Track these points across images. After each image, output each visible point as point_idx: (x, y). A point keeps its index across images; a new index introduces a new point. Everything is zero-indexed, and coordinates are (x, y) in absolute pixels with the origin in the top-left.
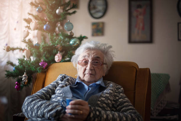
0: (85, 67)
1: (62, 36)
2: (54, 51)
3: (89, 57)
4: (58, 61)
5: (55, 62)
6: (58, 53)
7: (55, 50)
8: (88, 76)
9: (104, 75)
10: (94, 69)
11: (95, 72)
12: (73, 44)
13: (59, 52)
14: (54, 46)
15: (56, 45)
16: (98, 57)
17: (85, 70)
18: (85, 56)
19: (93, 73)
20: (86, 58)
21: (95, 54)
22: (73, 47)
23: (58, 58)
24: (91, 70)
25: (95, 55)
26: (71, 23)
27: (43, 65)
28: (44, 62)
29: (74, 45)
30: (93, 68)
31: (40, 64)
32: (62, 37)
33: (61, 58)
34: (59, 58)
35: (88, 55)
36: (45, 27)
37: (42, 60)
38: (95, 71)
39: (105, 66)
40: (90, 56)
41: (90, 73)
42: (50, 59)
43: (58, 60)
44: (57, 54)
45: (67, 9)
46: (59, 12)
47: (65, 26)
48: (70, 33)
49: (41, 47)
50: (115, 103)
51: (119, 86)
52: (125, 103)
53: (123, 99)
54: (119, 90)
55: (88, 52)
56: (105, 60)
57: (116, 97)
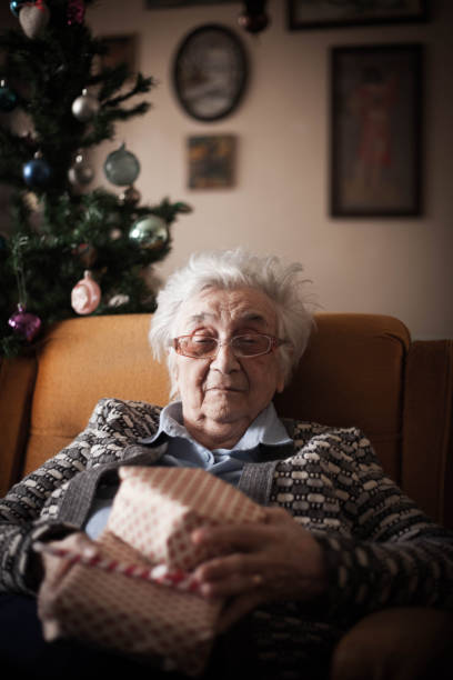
1: (100, 207)
2: (63, 268)
3: (217, 318)
4: (86, 311)
5: (74, 315)
6: (82, 277)
7: (71, 265)
8: (220, 395)
9: (281, 389)
10: (242, 369)
11: (249, 381)
12: (145, 241)
13: (86, 273)
14: (66, 249)
15: (74, 246)
16: (257, 318)
17: (205, 373)
18: (200, 318)
19: (239, 385)
20: (208, 322)
21: (240, 306)
22: (143, 252)
23: (86, 299)
24: (229, 371)
25: (243, 311)
26: (131, 155)
27: (23, 325)
28: (28, 316)
29: (147, 245)
30: (237, 366)
31: (13, 324)
32: (99, 210)
33: (95, 298)
34: (89, 295)
35: (216, 313)
36: (27, 171)
37: (19, 305)
38: (245, 373)
39: (283, 350)
40: (223, 313)
41: (228, 385)
42: (50, 298)
44: (81, 282)
45: (115, 95)
46: (85, 108)
47: (109, 167)
48: (127, 193)
49: (14, 252)
50: (351, 496)
51: (353, 429)
52: (387, 496)
53: (376, 480)
54: (355, 445)
55: (214, 298)
56: (281, 328)
57: (351, 473)
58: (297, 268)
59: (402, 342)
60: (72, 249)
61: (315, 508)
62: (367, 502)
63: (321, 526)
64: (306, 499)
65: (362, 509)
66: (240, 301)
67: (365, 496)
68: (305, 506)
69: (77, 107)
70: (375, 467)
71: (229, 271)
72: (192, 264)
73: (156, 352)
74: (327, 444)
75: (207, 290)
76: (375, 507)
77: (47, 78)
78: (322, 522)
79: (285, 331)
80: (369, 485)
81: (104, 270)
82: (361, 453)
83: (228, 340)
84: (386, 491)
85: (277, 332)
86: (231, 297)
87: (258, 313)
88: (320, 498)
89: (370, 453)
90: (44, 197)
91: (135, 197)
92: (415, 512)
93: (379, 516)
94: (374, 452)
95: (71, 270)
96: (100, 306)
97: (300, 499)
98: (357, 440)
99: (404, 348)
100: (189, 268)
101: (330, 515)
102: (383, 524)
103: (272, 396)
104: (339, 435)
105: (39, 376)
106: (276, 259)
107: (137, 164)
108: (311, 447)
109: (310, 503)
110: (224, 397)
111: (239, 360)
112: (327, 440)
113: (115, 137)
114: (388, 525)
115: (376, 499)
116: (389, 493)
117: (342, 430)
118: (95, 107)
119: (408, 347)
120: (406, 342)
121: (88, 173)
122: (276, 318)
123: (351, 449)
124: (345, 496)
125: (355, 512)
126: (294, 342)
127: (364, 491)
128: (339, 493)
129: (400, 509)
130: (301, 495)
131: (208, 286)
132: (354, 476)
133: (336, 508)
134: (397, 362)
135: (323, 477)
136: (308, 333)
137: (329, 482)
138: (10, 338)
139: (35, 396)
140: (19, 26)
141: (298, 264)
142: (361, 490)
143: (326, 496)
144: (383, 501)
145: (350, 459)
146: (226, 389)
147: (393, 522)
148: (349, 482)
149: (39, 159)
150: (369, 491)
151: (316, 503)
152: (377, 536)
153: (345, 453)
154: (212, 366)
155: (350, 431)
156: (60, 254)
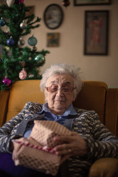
0: (54, 94)
1: (27, 52)
2: (17, 67)
4: (23, 79)
5: (19, 79)
6: (22, 70)
7: (19, 66)
9: (74, 100)
10: (64, 96)
12: (38, 61)
14: (18, 63)
15: (20, 62)
16: (68, 83)
17: (54, 97)
18: (53, 82)
22: (38, 64)
23: (23, 76)
24: (61, 96)
25: (65, 80)
26: (35, 38)
27: (6, 82)
28: (8, 80)
30: (63, 95)
31: (4, 82)
34: (24, 74)
35: (58, 81)
36: (8, 42)
37: (5, 77)
40: (60, 81)
41: (60, 100)
42: (13, 75)
43: (23, 77)
44: (22, 71)
45: (31, 22)
46: (23, 26)
47: (29, 41)
48: (33, 48)
49: (4, 63)
50: (93, 128)
51: (93, 111)
52: (102, 129)
53: (99, 124)
54: (94, 115)
55: (57, 77)
56: (74, 85)
57: (93, 122)
58: (79, 69)
59: (106, 89)
60: (19, 62)
61: (84, 131)
62: (97, 130)
63: (85, 136)
64: (81, 129)
65: (96, 132)
66: (64, 78)
67: (96, 129)
68: (81, 131)
69: (21, 25)
70: (99, 121)
71: (61, 70)
72: (52, 67)
73: (42, 90)
74: (87, 115)
75: (56, 75)
76: (99, 131)
77: (13, 17)
78: (85, 135)
79: (76, 85)
80: (97, 126)
81: (28, 68)
82: (95, 117)
83: (61, 88)
84: (102, 127)
85: (73, 86)
86: (62, 77)
87: (69, 81)
88: (85, 129)
89: (97, 117)
90: (12, 48)
91: (36, 49)
92: (109, 133)
93: (100, 133)
94: (98, 117)
95: (19, 68)
96: (26, 78)
97: (80, 129)
98: (94, 114)
99: (106, 90)
100: (51, 68)
101: (87, 133)
102: (101, 136)
103: (72, 102)
104: (90, 112)
105: (10, 96)
106: (74, 66)
107: (36, 41)
108: (83, 115)
109: (82, 130)
110: (59, 103)
111: (63, 94)
112: (87, 114)
113: (31, 33)
114: (102, 136)
115: (99, 129)
116: (102, 128)
117: (90, 111)
118: (26, 25)
119: (107, 90)
120: (107, 88)
121: (23, 42)
122: (73, 82)
123: (92, 116)
124: (91, 128)
125: (94, 133)
126: (78, 88)
127: (96, 127)
128: (89, 127)
129: (105, 132)
130: (80, 128)
131: (56, 74)
132: (94, 123)
133: (89, 131)
134: (104, 94)
135: (86, 123)
136: (81, 86)
137: (87, 125)
138: (3, 85)
139: (9, 101)
140: (6, 3)
141: (80, 68)
142: (95, 127)
143: (86, 128)
144: (101, 130)
145: (92, 119)
146: (60, 101)
147: (104, 135)
148: (92, 125)
149: (11, 39)
150: (97, 127)
151: (84, 130)
152: (99, 139)
153: (91, 117)
154: (56, 95)
155: (92, 111)
156: (16, 64)
